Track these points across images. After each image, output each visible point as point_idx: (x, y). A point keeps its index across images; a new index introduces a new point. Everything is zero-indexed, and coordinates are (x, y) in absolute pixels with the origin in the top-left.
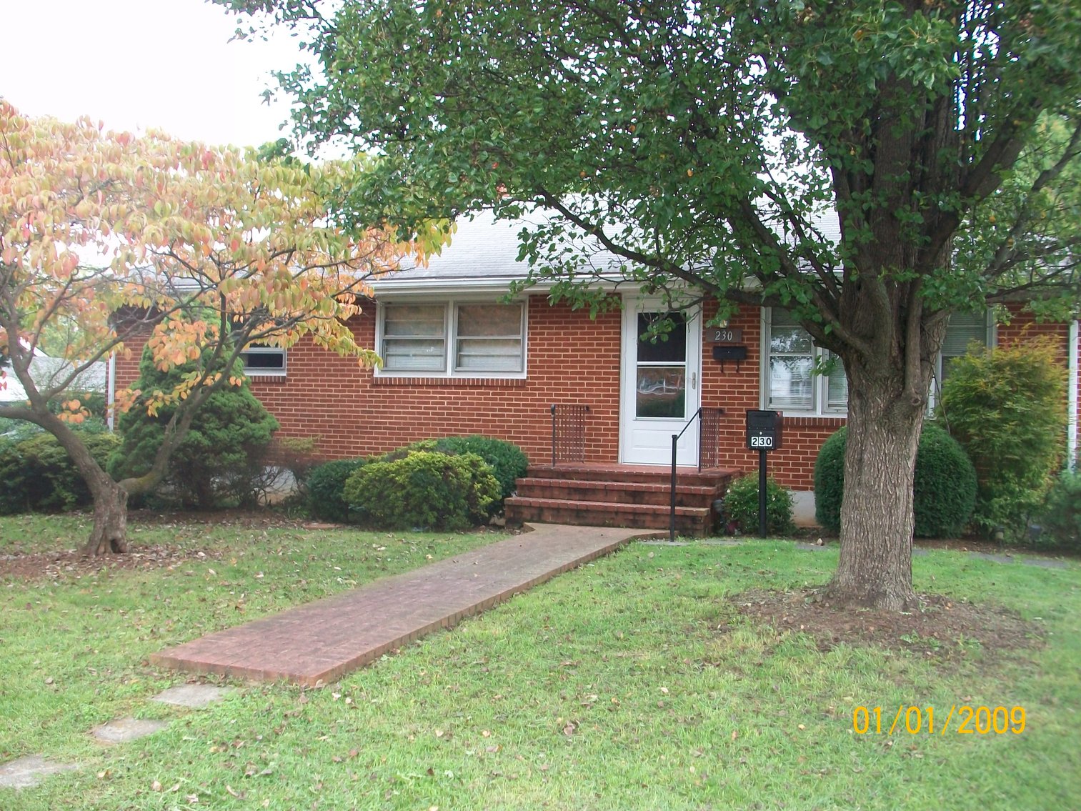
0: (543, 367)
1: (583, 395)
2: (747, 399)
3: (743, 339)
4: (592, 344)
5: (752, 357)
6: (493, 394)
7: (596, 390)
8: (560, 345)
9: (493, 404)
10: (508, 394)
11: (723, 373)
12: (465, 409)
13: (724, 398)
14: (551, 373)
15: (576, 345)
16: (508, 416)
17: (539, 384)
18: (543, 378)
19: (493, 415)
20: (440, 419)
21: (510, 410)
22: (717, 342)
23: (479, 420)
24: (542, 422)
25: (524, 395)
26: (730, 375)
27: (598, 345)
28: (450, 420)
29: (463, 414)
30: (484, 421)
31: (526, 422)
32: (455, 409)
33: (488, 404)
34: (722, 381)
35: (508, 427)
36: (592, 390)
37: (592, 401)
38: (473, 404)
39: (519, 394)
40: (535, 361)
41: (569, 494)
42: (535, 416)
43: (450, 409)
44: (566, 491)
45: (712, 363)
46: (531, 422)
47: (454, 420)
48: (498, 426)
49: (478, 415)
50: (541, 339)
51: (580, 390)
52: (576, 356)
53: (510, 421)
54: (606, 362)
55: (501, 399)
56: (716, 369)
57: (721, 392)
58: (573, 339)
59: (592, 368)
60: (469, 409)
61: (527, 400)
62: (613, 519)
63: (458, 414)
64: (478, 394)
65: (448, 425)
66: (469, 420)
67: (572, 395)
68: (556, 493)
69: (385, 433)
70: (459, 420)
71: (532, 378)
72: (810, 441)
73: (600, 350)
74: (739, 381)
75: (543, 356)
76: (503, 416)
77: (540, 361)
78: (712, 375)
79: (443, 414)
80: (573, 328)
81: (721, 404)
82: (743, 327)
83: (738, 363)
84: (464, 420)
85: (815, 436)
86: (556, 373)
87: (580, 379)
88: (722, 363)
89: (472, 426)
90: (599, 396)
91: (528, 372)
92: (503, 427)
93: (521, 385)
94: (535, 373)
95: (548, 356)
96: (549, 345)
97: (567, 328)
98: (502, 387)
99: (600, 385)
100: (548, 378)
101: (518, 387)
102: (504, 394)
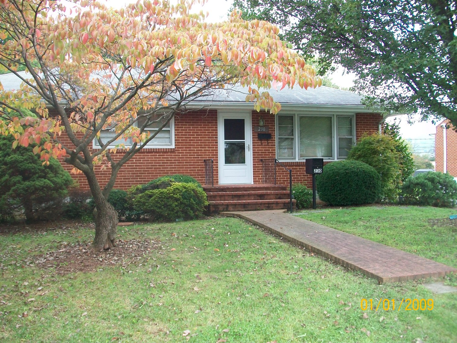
0: (183, 143)
1: (202, 155)
2: (271, 155)
3: (269, 131)
4: (206, 132)
5: (273, 138)
6: (159, 155)
7: (208, 153)
8: (190, 133)
9: (159, 160)
10: (166, 155)
11: (262, 145)
12: (144, 163)
13: (262, 155)
14: (187, 145)
15: (198, 132)
16: (167, 165)
17: (181, 150)
18: (183, 148)
19: (159, 166)
20: (131, 168)
21: (168, 163)
22: (259, 132)
23: (152, 168)
24: (183, 168)
25: (174, 155)
26: (264, 145)
27: (208, 132)
28: (137, 168)
29: (144, 166)
30: (155, 168)
31: (175, 168)
32: (139, 163)
33: (156, 160)
34: (261, 148)
35: (167, 171)
36: (206, 153)
37: (206, 158)
38: (148, 160)
39: (172, 155)
40: (179, 140)
41: (233, 198)
42: (180, 165)
43: (137, 163)
44: (231, 197)
45: (257, 140)
46: (178, 168)
47: (139, 168)
48: (162, 171)
49: (151, 166)
50: (181, 130)
51: (201, 153)
52: (198, 138)
53: (168, 168)
54: (212, 140)
55: (163, 158)
56: (259, 143)
57: (261, 152)
58: (197, 130)
59: (206, 143)
60: (147, 163)
61: (176, 158)
62: (259, 207)
63: (141, 166)
64: (151, 156)
65: (136, 171)
66: (147, 168)
67: (197, 155)
68: (226, 198)
69: (101, 177)
70: (142, 168)
71: (178, 148)
72: (296, 171)
73: (209, 135)
74: (268, 148)
75: (183, 138)
76: (164, 165)
77: (182, 140)
78: (257, 145)
79: (133, 166)
80: (196, 125)
81: (261, 157)
82: (269, 126)
83: (267, 140)
84: (144, 168)
85: (297, 169)
86: (189, 145)
87: (200, 148)
88: (261, 140)
89: (149, 171)
90: (210, 155)
91: (175, 145)
92: (164, 171)
93: (172, 151)
94: (179, 145)
95: (185, 138)
96: (185, 132)
97: (194, 125)
98: (164, 152)
99: (209, 150)
100: (185, 148)
101: (171, 152)
102: (164, 155)
